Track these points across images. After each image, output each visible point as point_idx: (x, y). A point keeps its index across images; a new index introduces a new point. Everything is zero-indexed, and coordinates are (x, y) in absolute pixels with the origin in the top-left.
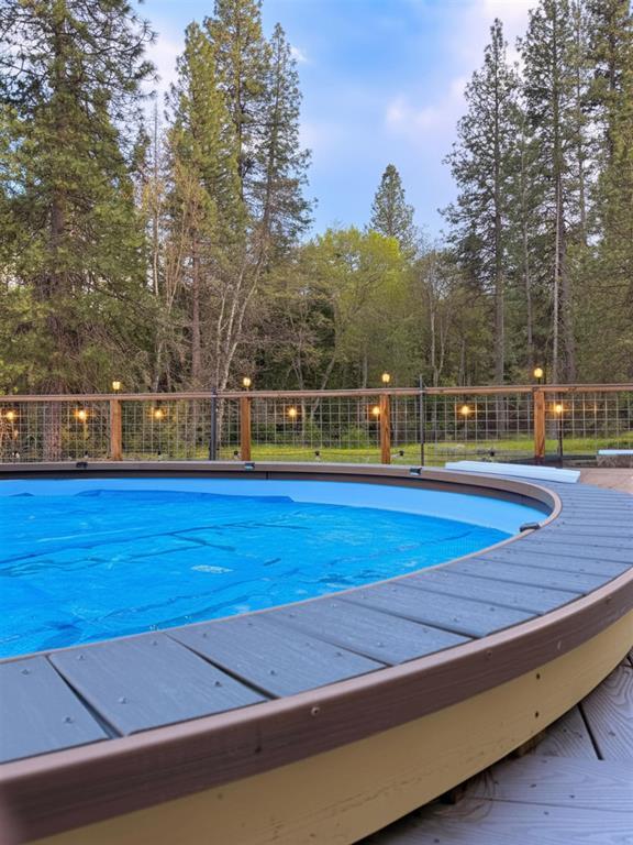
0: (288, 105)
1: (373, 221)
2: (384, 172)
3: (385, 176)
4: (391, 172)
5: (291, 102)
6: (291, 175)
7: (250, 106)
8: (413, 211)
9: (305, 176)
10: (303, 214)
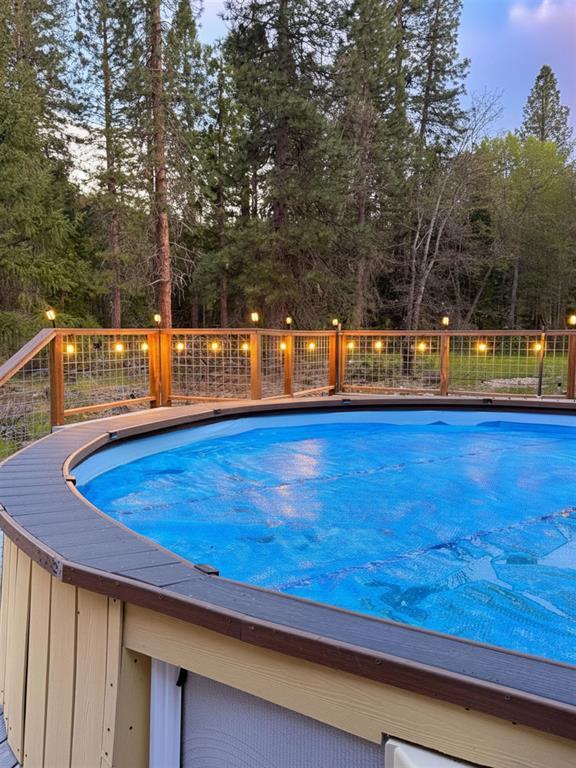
0: (447, 17)
1: (525, 124)
2: (539, 74)
3: (539, 78)
4: (546, 73)
5: (450, 13)
6: (449, 86)
7: (411, 21)
8: (567, 113)
9: (463, 86)
10: (460, 123)
